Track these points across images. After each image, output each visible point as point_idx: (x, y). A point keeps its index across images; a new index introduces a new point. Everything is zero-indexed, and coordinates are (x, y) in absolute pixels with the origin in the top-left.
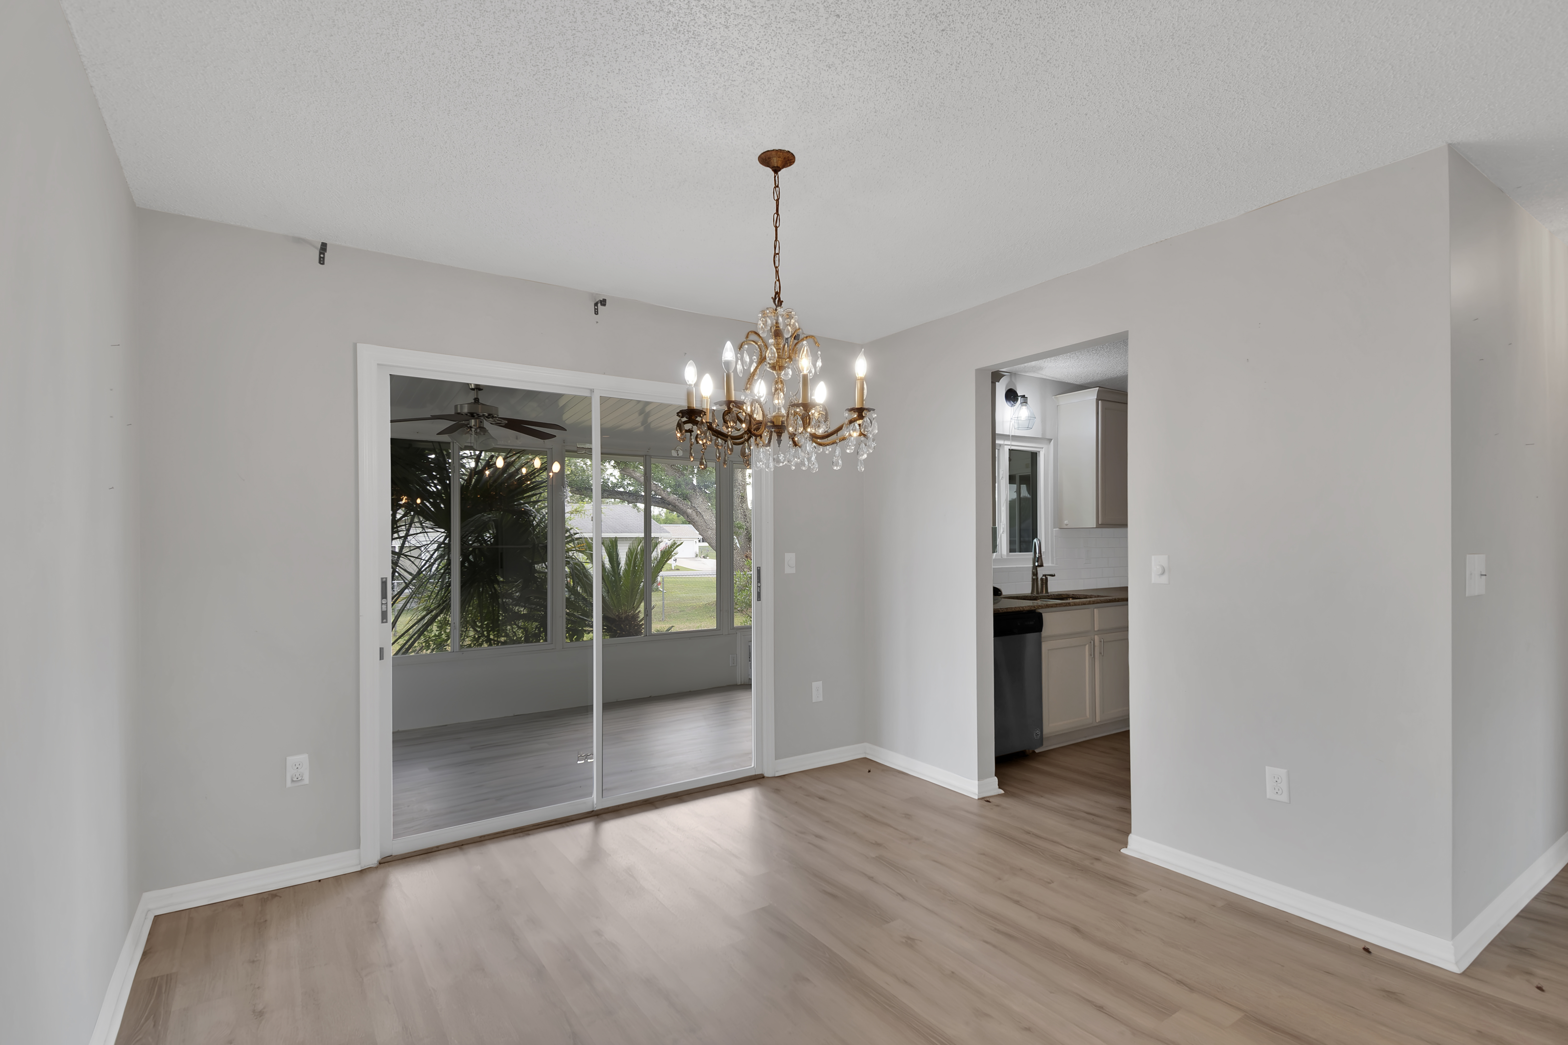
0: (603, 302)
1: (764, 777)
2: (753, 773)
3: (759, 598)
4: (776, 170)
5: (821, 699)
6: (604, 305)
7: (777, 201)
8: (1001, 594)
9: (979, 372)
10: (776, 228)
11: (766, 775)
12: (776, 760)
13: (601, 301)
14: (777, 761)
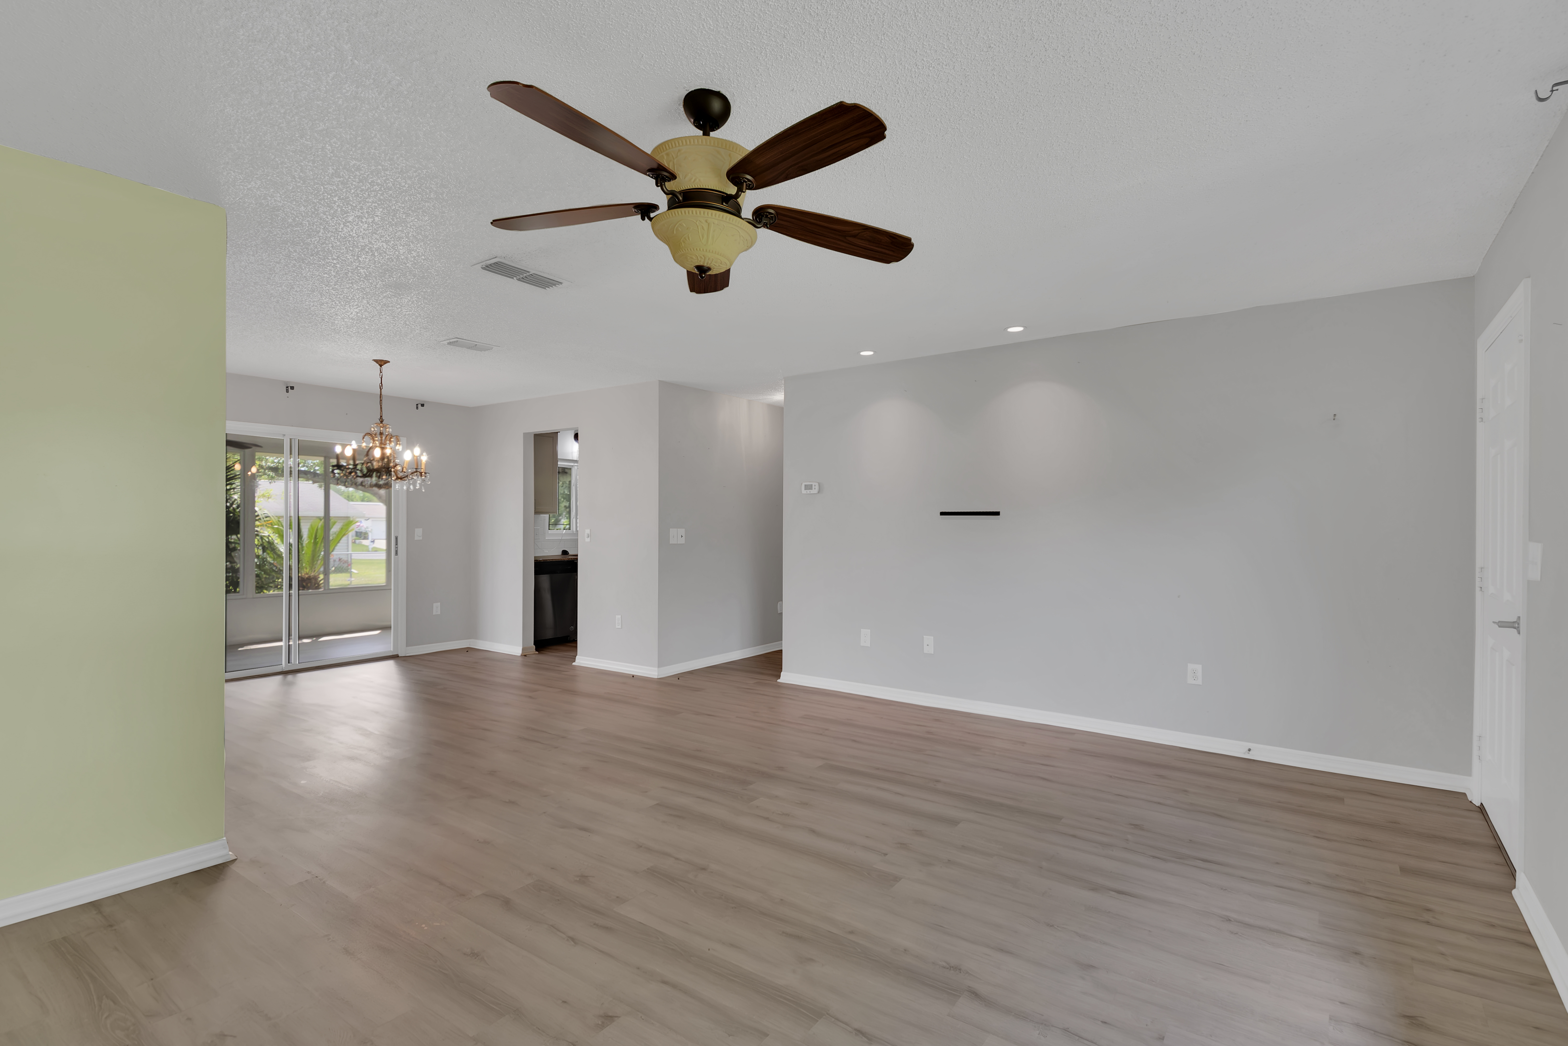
0: (292, 388)
1: (398, 657)
2: (391, 654)
3: (396, 553)
4: (381, 366)
5: (439, 613)
6: (293, 389)
7: (381, 378)
8: (568, 554)
9: (526, 435)
10: (381, 389)
11: (400, 655)
12: (407, 646)
13: (291, 387)
14: (408, 648)
